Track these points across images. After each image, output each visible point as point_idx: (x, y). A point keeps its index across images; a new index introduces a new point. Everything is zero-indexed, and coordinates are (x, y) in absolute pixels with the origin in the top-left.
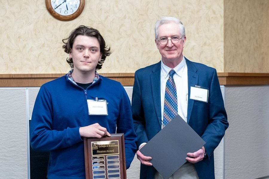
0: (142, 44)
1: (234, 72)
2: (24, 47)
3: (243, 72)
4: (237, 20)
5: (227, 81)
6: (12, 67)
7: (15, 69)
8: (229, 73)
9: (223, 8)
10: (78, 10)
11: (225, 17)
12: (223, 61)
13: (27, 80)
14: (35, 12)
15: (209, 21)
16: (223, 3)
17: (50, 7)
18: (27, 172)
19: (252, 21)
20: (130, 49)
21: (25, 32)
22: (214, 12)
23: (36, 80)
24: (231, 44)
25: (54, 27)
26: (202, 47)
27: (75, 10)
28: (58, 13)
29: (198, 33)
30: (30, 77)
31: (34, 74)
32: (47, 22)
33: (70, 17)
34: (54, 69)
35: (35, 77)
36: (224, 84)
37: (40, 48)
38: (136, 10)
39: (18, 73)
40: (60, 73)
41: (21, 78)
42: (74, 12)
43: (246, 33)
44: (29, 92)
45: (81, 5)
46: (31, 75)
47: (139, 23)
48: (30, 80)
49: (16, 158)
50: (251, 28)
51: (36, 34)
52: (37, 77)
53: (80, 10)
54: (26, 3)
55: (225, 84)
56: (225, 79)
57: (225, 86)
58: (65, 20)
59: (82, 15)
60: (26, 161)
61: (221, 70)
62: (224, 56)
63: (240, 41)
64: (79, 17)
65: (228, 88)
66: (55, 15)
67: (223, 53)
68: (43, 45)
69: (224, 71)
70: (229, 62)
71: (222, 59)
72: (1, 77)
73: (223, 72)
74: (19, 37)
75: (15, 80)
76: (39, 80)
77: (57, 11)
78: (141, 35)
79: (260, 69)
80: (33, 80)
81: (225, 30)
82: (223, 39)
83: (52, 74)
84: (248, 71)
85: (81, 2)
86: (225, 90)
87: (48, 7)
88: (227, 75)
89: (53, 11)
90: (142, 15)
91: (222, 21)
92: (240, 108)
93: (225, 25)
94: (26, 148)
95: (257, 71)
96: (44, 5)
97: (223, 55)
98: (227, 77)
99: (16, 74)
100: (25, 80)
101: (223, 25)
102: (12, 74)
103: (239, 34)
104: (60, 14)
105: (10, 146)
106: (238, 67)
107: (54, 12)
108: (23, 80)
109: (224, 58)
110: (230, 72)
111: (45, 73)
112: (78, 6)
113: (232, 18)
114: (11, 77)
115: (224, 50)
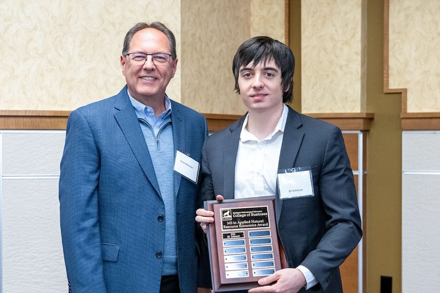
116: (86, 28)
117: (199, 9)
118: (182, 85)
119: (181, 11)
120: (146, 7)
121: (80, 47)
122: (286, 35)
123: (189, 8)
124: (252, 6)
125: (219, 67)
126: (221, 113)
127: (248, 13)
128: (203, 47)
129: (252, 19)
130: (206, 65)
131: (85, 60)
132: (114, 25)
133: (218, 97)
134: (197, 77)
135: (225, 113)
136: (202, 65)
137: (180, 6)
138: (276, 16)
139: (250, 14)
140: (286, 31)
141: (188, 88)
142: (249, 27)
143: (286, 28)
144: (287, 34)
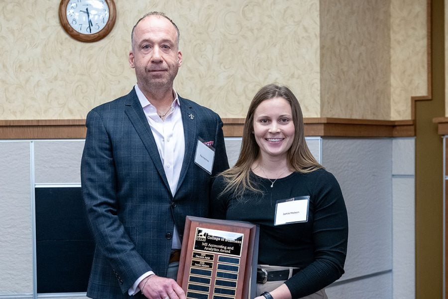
0: (200, 75)
1: (336, 117)
2: (27, 81)
3: (348, 117)
4: (339, 42)
5: (325, 130)
6: (10, 110)
7: (14, 113)
8: (328, 119)
9: (318, 23)
10: (107, 27)
11: (321, 36)
12: (319, 101)
13: (31, 129)
14: (44, 29)
15: (299, 43)
16: (319, 16)
17: (65, 21)
18: (32, 265)
19: (362, 44)
20: (182, 84)
21: (29, 59)
22: (306, 30)
23: (45, 129)
24: (330, 76)
25: (71, 51)
26: (288, 80)
27: (102, 26)
28: (77, 31)
29: (282, 60)
30: (35, 124)
31: (42, 120)
32: (61, 44)
33: (95, 36)
34: (71, 112)
35: (44, 124)
36: (320, 135)
37: (51, 82)
38: (191, 26)
39: (18, 119)
40: (80, 118)
41: (23, 126)
42: (100, 29)
43: (353, 62)
44: (35, 147)
45: (111, 19)
46: (38, 121)
47: (196, 46)
48: (36, 129)
49: (15, 244)
50: (361, 54)
51: (44, 62)
52: (46, 124)
53: (110, 26)
54: (30, 17)
55: (323, 135)
56: (322, 127)
57: (322, 137)
58: (88, 40)
59: (111, 34)
60: (31, 249)
61: (317, 114)
62: (321, 93)
63: (344, 73)
64: (108, 36)
65: (326, 141)
66: (72, 33)
67: (319, 89)
68: (56, 78)
69: (321, 115)
70: (329, 103)
71: (318, 99)
72: (2, 125)
73: (319, 116)
74: (20, 66)
75: (14, 129)
76: (50, 129)
77: (76, 27)
78: (199, 63)
79: (374, 114)
80: (41, 129)
81: (322, 56)
82: (318, 69)
83: (69, 120)
84: (356, 116)
85: (111, 14)
86: (323, 143)
87: (63, 23)
88: (326, 122)
89: (69, 28)
90: (200, 33)
91: (317, 43)
92: (345, 171)
93: (322, 47)
94: (30, 229)
95: (369, 117)
96: (57, 20)
97: (319, 92)
98: (324, 124)
99: (15, 121)
100: (29, 129)
101: (319, 48)
102: (10, 121)
103: (342, 62)
104: (80, 32)
105: (6, 227)
106: (341, 110)
107: (71, 29)
108: (26, 129)
109: (321, 97)
110: (329, 116)
111: (58, 119)
112: (106, 20)
113: (333, 38)
114: (8, 125)
115: (321, 86)
116: (225, 35)
117: (338, 12)
118: (321, 89)
119: (320, 15)
120: (285, 12)
121: (219, 54)
122: (428, 36)
123: (328, 11)
124: (392, 7)
125: (359, 71)
126: (360, 118)
127: (388, 14)
128: (342, 50)
129: (392, 20)
130: (345, 69)
131: (224, 67)
132: (252, 30)
133: (358, 101)
134: (337, 82)
135: (365, 118)
136: (342, 69)
137: (318, 9)
138: (417, 16)
139: (390, 16)
140: (428, 32)
141: (328, 93)
142: (389, 30)
143: (428, 29)
144: (430, 34)
